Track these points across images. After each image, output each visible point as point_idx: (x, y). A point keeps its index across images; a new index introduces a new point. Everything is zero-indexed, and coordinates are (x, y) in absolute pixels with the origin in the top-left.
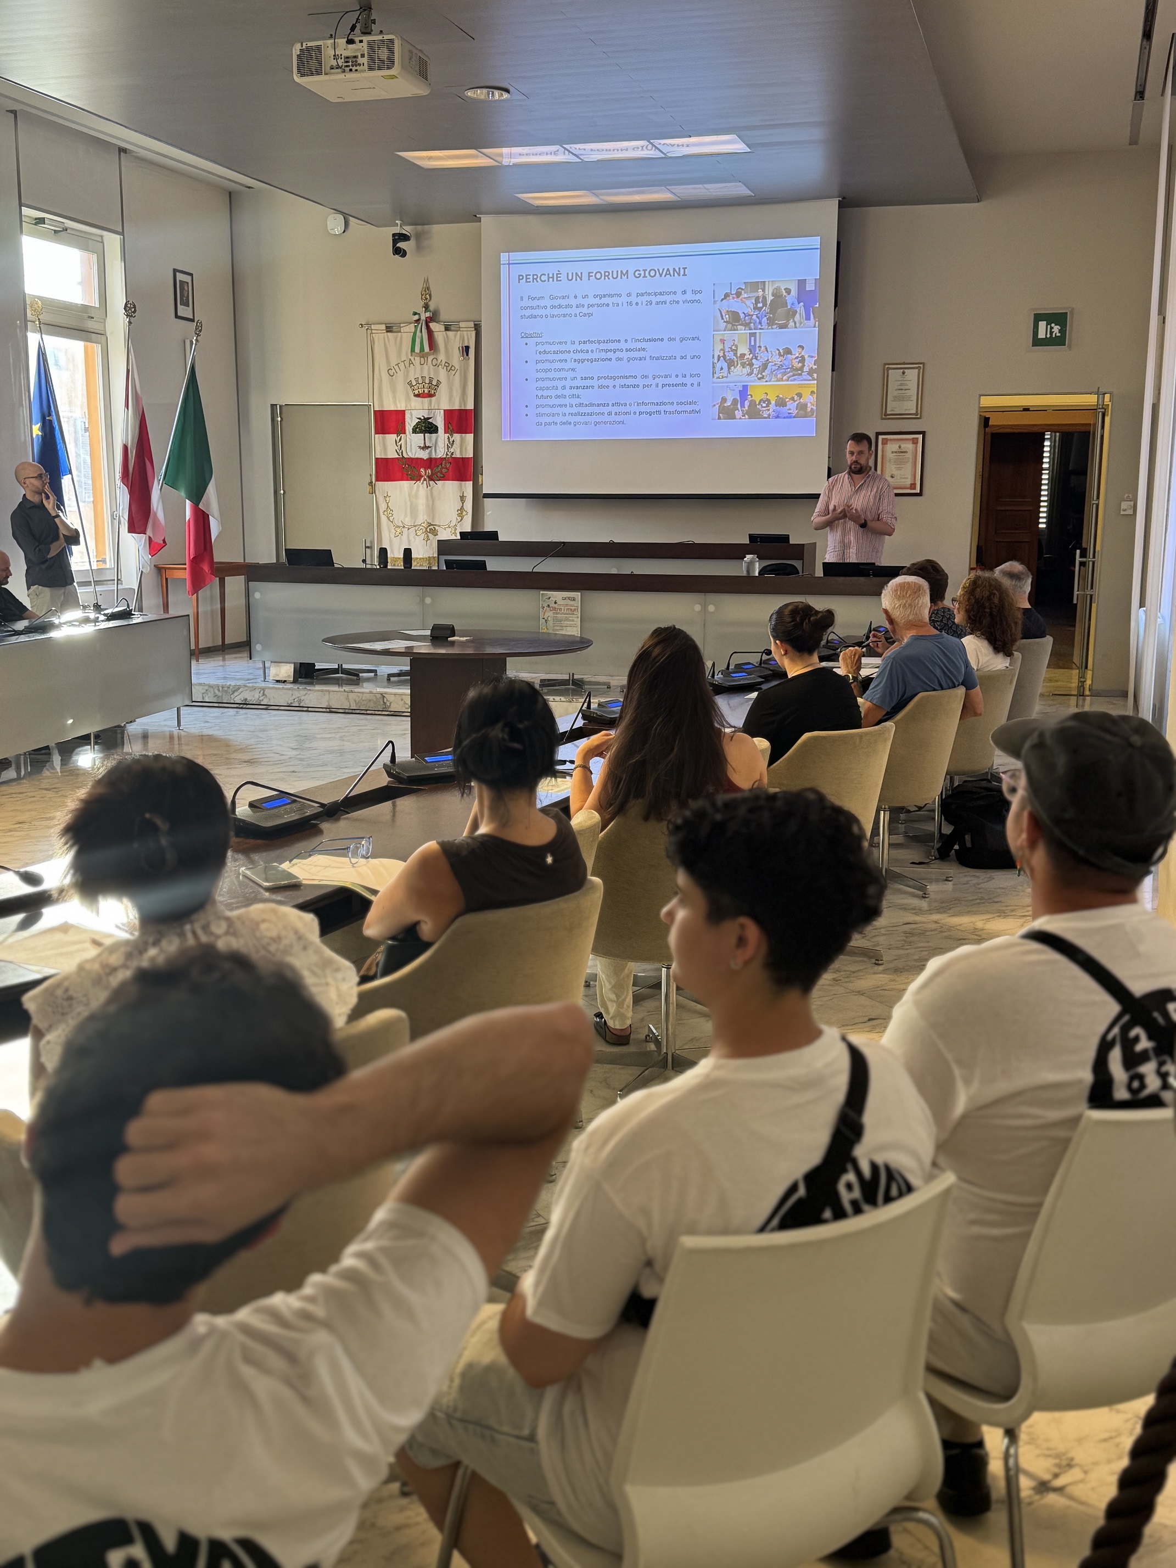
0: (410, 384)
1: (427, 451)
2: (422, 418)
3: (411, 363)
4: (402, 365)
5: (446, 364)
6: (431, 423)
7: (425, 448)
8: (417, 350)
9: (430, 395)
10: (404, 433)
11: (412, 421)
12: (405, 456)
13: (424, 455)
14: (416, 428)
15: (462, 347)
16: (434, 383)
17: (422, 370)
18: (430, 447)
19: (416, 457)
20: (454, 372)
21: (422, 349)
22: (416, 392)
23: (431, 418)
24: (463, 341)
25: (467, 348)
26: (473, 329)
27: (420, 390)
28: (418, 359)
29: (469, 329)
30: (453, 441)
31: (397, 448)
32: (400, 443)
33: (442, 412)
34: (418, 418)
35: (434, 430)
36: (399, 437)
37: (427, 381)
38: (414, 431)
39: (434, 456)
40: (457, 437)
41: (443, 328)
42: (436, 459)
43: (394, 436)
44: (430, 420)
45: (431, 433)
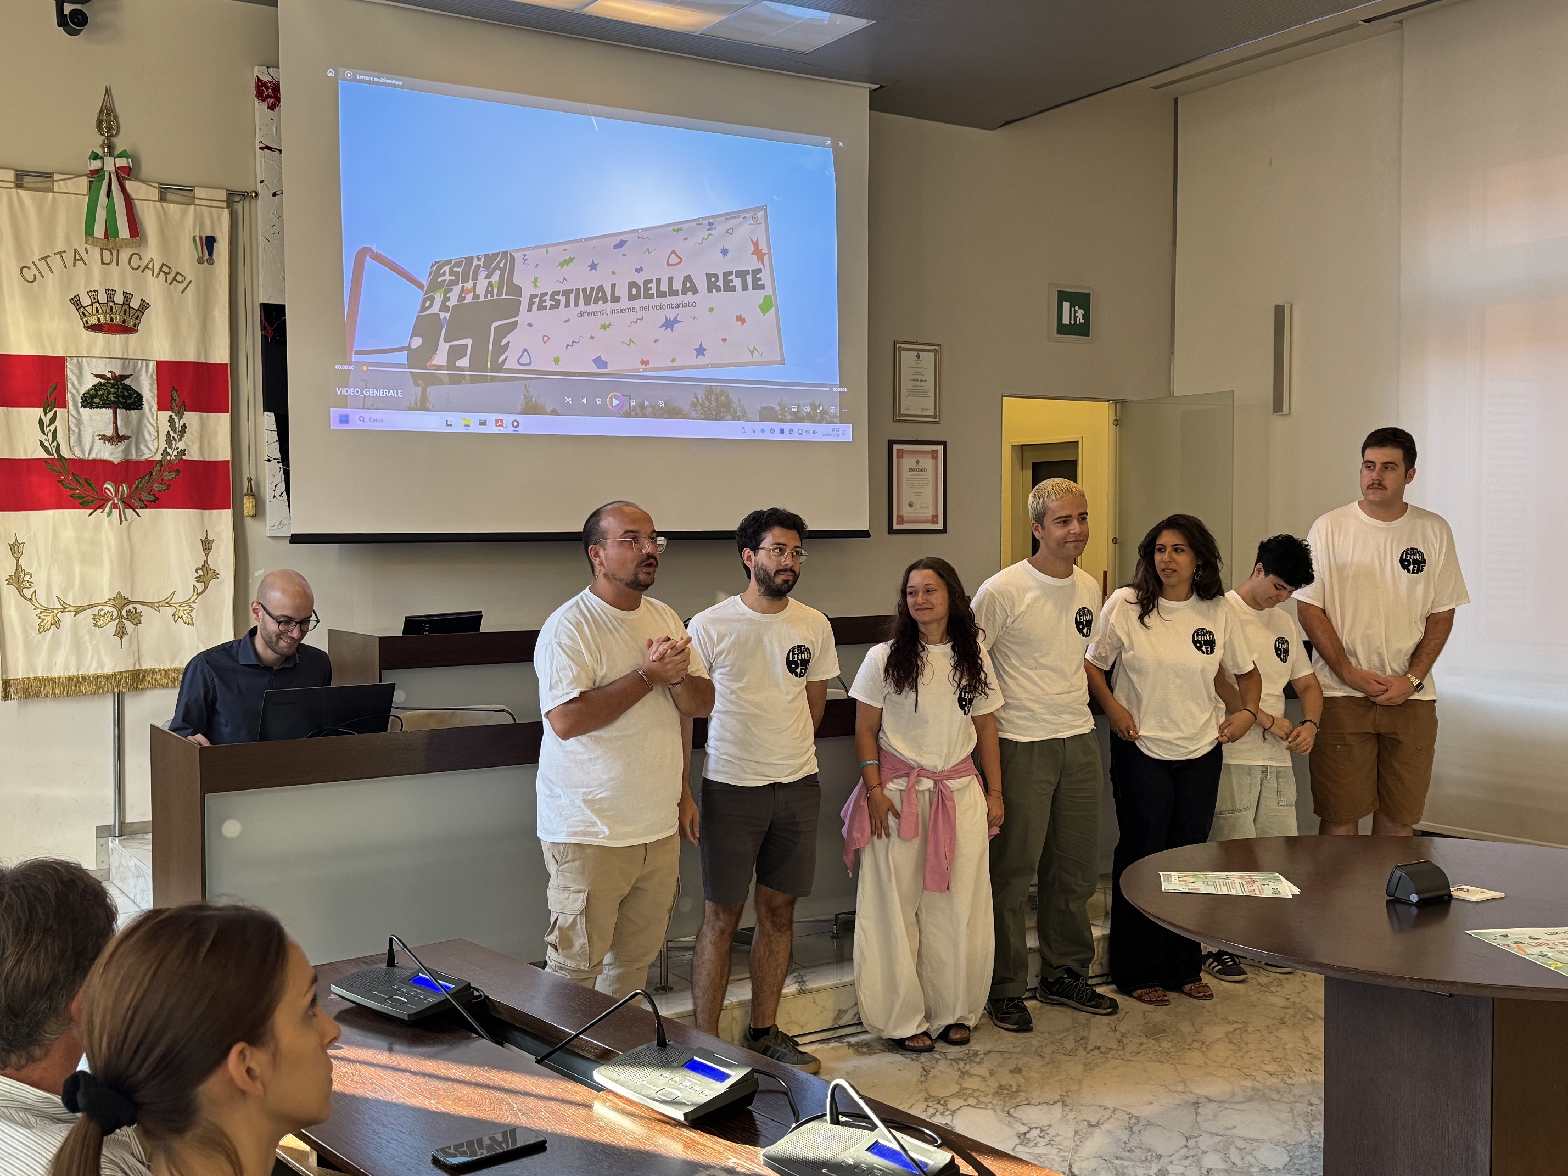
0: (76, 302)
1: (122, 446)
2: (109, 375)
3: (77, 258)
4: (56, 262)
5: (165, 269)
6: (128, 388)
7: (116, 438)
8: (99, 232)
9: (125, 329)
10: (64, 405)
11: (80, 383)
12: (66, 454)
13: (109, 453)
14: (93, 397)
15: (201, 238)
16: (135, 304)
17: (105, 277)
18: (128, 438)
19: (93, 456)
20: (182, 287)
21: (111, 232)
22: (93, 321)
23: (128, 377)
24: (202, 225)
25: (210, 242)
26: (224, 205)
27: (101, 317)
28: (96, 252)
29: (215, 204)
30: (184, 427)
31: (43, 438)
32: (52, 428)
33: (152, 365)
34: (97, 376)
35: (134, 403)
36: (50, 415)
37: (119, 299)
38: (89, 401)
39: (133, 456)
40: (191, 418)
41: (154, 194)
42: (137, 463)
43: (36, 413)
44: (127, 382)
45: (128, 407)
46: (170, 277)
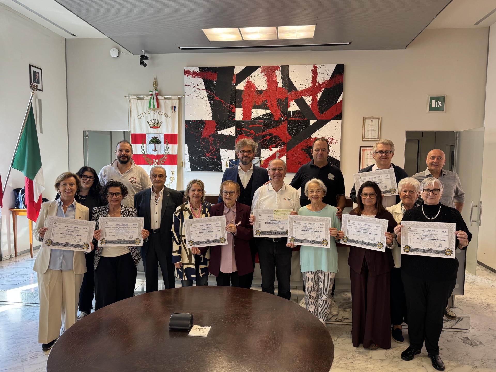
0: (148, 122)
1: (156, 152)
2: (154, 137)
3: (148, 113)
4: (144, 114)
5: (165, 114)
6: (158, 140)
7: (155, 150)
9: (157, 127)
11: (149, 139)
12: (146, 154)
13: (155, 153)
14: (151, 142)
15: (172, 107)
16: (160, 122)
17: (154, 117)
18: (158, 150)
19: (151, 154)
20: (169, 118)
21: (154, 107)
22: (151, 126)
23: (158, 137)
24: (173, 104)
25: (175, 107)
26: (178, 99)
27: (153, 125)
30: (169, 147)
31: (142, 150)
32: (143, 148)
33: (163, 135)
34: (152, 137)
35: (159, 143)
36: (143, 146)
37: (156, 121)
38: (150, 143)
39: (159, 154)
40: (170, 146)
41: (163, 98)
43: (141, 145)
44: (158, 138)
45: (158, 144)
46: (166, 116)
